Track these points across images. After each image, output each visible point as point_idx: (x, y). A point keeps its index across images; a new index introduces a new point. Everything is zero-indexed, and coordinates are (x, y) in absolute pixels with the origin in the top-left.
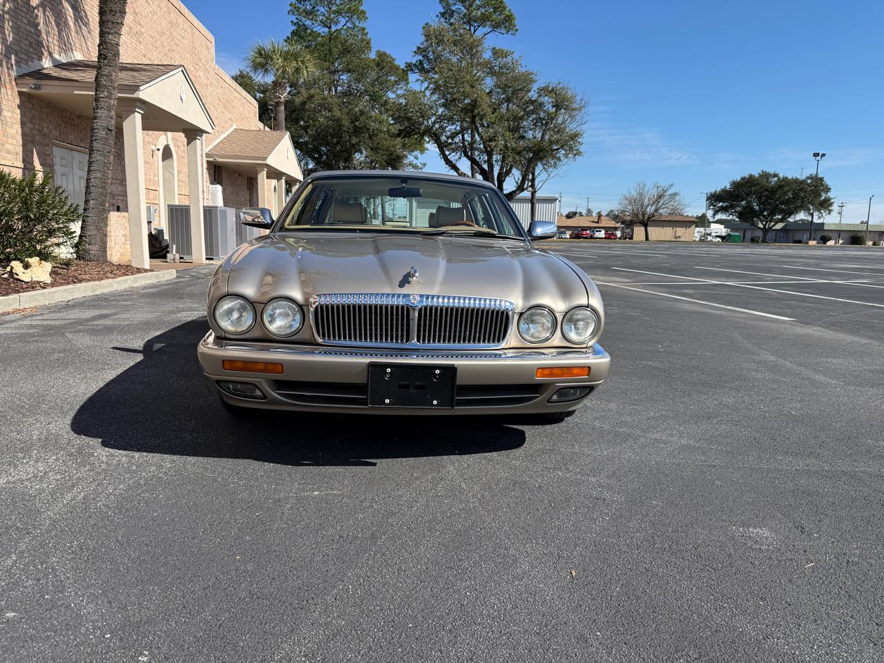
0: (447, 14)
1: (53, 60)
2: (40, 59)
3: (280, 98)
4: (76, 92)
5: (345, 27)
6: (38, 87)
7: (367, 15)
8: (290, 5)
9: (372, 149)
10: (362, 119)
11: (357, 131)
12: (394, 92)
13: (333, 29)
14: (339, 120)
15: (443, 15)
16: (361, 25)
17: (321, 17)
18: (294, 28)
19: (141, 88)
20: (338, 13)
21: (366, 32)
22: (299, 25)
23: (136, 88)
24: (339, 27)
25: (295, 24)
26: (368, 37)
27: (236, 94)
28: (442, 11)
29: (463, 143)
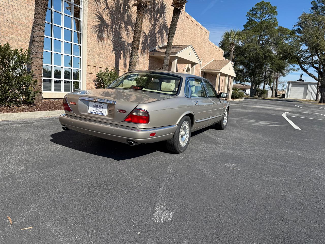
0: (315, 7)
1: (159, 46)
2: (156, 47)
3: (232, 49)
4: (162, 55)
5: (268, 19)
6: (153, 54)
7: (277, 13)
8: (247, 13)
9: (271, 64)
10: (268, 53)
11: (266, 58)
12: (287, 41)
13: (263, 19)
14: (259, 54)
15: (312, 8)
16: (274, 17)
17: (258, 16)
18: (248, 21)
19: (177, 53)
20: (266, 13)
21: (276, 19)
22: (250, 19)
23: (176, 53)
24: (266, 18)
25: (248, 20)
26: (277, 21)
27: (216, 49)
28: (312, 6)
29: (312, 61)
